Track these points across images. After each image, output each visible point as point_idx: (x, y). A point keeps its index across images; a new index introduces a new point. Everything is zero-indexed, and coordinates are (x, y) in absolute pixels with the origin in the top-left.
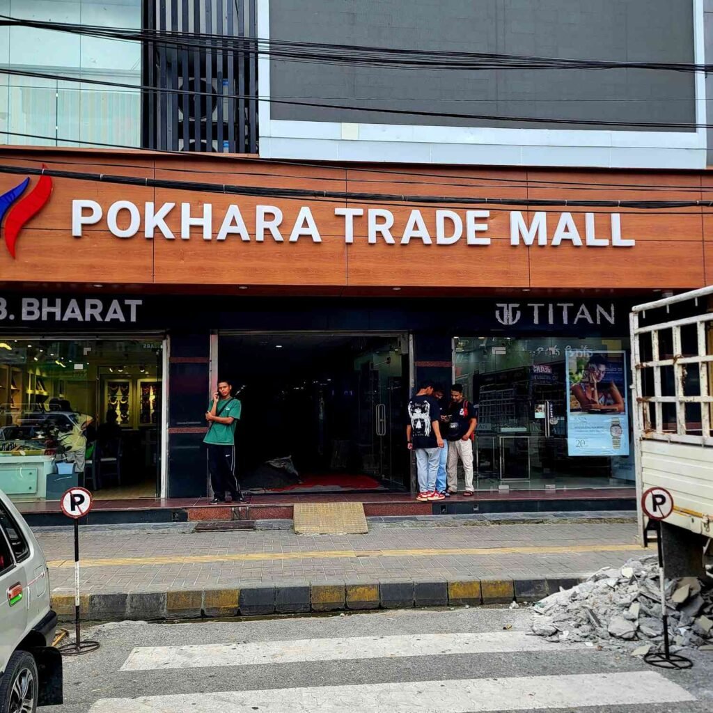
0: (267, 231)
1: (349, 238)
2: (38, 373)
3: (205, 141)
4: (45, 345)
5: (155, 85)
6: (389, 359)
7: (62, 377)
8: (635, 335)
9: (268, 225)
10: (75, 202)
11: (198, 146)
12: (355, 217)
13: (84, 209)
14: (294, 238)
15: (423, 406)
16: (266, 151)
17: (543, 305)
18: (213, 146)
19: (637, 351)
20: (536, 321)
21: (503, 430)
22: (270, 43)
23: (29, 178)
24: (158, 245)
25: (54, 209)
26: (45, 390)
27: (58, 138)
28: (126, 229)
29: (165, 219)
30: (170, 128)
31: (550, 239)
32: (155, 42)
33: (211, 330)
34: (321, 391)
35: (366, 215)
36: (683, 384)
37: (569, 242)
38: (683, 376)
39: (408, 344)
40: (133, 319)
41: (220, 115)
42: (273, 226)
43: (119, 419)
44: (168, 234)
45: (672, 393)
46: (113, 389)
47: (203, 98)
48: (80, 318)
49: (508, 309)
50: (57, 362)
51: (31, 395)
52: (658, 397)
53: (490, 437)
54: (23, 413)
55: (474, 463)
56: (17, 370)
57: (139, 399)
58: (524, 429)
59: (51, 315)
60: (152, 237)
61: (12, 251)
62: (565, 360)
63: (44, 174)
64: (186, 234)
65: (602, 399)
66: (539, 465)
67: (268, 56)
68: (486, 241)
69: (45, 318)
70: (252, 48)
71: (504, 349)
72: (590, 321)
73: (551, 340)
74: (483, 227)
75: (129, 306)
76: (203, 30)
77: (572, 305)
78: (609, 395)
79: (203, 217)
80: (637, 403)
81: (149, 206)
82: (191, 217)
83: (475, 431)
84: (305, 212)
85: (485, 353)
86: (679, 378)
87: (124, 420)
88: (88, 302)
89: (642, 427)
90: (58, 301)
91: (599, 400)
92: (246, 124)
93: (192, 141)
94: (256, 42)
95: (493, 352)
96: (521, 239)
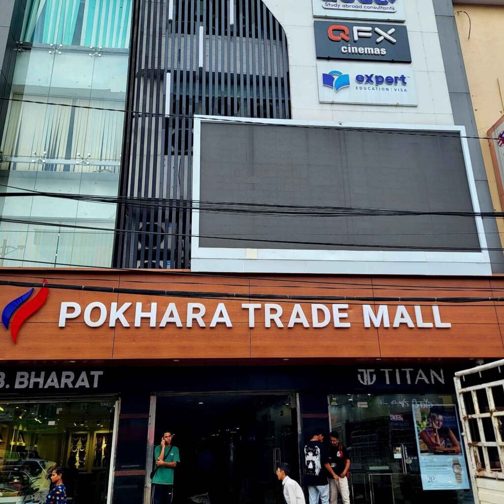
0: (194, 320)
1: (252, 324)
2: (20, 428)
3: (155, 261)
4: (29, 407)
5: (124, 229)
6: (282, 412)
7: (38, 431)
8: (460, 393)
9: (196, 316)
10: (63, 304)
11: (150, 265)
12: (255, 309)
13: (68, 308)
14: (213, 324)
15: (314, 450)
16: (195, 267)
17: (391, 370)
18: (160, 264)
19: (463, 406)
20: (388, 382)
21: (371, 468)
22: (199, 203)
23: (33, 289)
24: (119, 331)
25: (47, 309)
26: (24, 441)
27: (57, 263)
28: (96, 321)
29: (124, 313)
30: (132, 254)
31: (391, 323)
32: (126, 204)
33: (151, 393)
34: (231, 438)
35: (263, 308)
36: (500, 432)
37: (405, 325)
38: (499, 425)
39: (296, 400)
40: (96, 385)
41: (166, 245)
42: (199, 317)
43: (77, 464)
44: (125, 323)
45: (494, 440)
46: (75, 440)
47: (155, 236)
48: (57, 386)
49: (367, 373)
50: (36, 419)
51: (13, 446)
52: (484, 443)
53: (362, 474)
54: (5, 460)
55: (351, 497)
56: (5, 426)
57: (94, 447)
58: (387, 468)
59: (36, 384)
60: (114, 326)
61: (15, 339)
62: (412, 412)
63: (44, 287)
64: (138, 323)
65: (443, 442)
66: (401, 497)
67: (198, 210)
68: (348, 325)
69: (31, 386)
70: (188, 206)
71: (366, 403)
72: (427, 382)
73: (399, 396)
74: (345, 315)
75: (94, 376)
76: (157, 196)
77: (412, 370)
78: (448, 439)
79: (150, 312)
80: (468, 447)
81: (114, 305)
82: (142, 312)
83: (349, 470)
84: (221, 307)
85: (353, 406)
86: (497, 427)
87: (81, 464)
88: (64, 374)
89: (475, 466)
90: (43, 374)
91: (441, 443)
92: (182, 250)
93: (146, 262)
94: (191, 202)
95: (359, 406)
96: (372, 323)
